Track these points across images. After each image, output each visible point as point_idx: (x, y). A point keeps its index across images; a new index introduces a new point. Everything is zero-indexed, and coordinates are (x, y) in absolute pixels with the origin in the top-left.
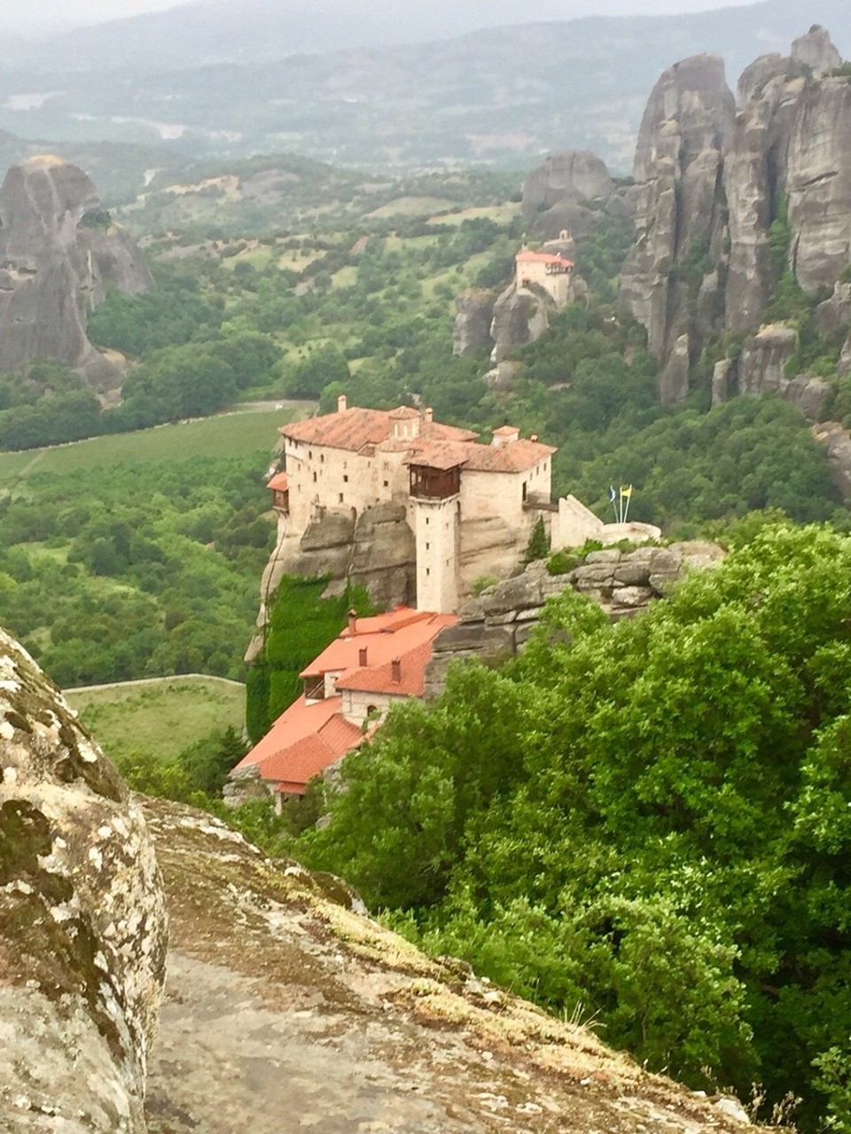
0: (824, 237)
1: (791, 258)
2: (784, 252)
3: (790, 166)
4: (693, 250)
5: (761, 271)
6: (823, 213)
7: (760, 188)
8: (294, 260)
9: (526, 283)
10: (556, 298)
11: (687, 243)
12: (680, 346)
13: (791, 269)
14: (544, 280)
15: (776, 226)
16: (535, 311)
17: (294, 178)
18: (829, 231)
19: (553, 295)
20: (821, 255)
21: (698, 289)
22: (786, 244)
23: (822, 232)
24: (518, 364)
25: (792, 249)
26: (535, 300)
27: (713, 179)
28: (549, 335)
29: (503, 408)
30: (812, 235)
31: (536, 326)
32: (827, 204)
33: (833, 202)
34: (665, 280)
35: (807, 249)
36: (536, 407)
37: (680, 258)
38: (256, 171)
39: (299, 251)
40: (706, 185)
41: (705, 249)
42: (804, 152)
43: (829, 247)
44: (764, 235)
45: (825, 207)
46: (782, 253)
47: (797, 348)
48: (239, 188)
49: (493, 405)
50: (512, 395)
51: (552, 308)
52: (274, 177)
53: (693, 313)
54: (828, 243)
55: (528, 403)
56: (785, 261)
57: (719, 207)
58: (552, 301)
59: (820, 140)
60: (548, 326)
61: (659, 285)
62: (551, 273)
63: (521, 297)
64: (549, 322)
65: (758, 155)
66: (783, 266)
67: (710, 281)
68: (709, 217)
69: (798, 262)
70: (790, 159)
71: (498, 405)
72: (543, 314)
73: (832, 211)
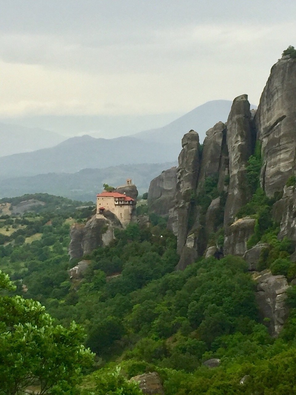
0: (280, 161)
1: (261, 179)
2: (257, 175)
3: (262, 122)
4: (207, 185)
5: (242, 189)
6: (277, 144)
7: (242, 136)
8: (7, 230)
9: (102, 211)
10: (122, 221)
11: (203, 181)
12: (189, 241)
13: (261, 186)
14: (113, 209)
15: (252, 160)
16: (106, 229)
17: (43, 204)
18: (282, 156)
19: (120, 219)
20: (278, 173)
21: (207, 208)
22: (259, 170)
23: (278, 157)
24: (90, 262)
25: (262, 173)
26: (108, 222)
27: (220, 141)
28: (114, 243)
29: (75, 289)
30: (273, 160)
31: (107, 239)
32: (280, 138)
33: (284, 135)
34: (187, 204)
35: (271, 170)
36: (97, 288)
37: (198, 191)
38: (21, 201)
39: (11, 226)
40: (216, 144)
41: (214, 185)
42: (268, 110)
43: (283, 167)
44: (243, 165)
45: (279, 140)
46: (255, 176)
47: (255, 230)
48: (11, 209)
49: (69, 287)
50: (83, 280)
51: (118, 227)
52: (31, 203)
53: (202, 223)
54: (282, 164)
55: (92, 285)
56: (257, 181)
57: (224, 157)
58: (119, 223)
59: (276, 97)
60: (114, 238)
61: (183, 207)
62: (118, 205)
63: (98, 221)
64: (116, 236)
65: (241, 116)
66: (255, 185)
67: (215, 202)
68: (218, 164)
69: (266, 181)
70: (262, 117)
71: (72, 288)
72: (112, 231)
73: (283, 142)
